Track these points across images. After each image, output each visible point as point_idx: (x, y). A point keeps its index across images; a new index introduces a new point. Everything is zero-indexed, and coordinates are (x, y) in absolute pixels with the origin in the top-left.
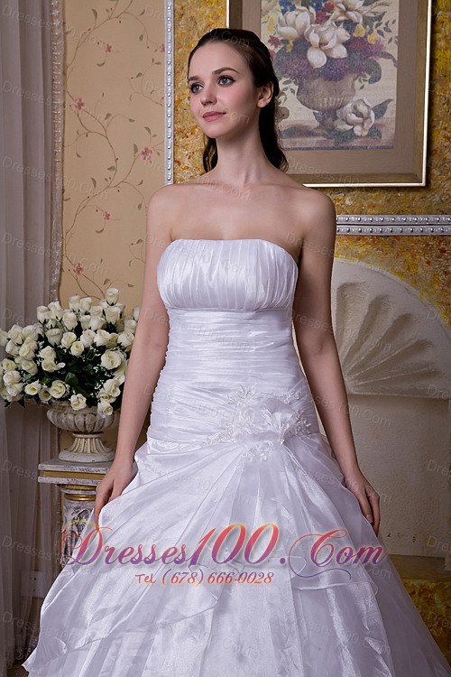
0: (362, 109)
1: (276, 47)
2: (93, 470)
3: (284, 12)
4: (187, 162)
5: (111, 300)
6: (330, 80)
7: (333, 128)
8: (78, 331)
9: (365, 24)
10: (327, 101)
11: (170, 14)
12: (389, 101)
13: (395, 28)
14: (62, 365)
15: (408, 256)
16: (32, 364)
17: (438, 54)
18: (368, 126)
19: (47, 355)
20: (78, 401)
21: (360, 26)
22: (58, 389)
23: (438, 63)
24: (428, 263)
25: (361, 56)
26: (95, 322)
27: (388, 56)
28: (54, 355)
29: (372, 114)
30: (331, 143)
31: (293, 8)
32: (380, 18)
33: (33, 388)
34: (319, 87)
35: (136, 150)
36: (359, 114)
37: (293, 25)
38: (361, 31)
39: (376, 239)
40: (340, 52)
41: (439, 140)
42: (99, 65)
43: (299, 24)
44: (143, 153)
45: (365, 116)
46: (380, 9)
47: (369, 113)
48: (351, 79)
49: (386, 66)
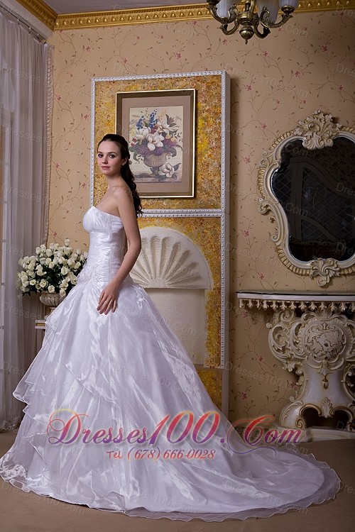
0: (169, 167)
1: (135, 142)
3: (138, 129)
4: (99, 188)
5: (67, 244)
6: (157, 155)
7: (158, 174)
8: (52, 257)
9: (170, 134)
10: (155, 164)
11: (93, 130)
12: (180, 164)
13: (181, 136)
14: (45, 273)
15: (188, 226)
16: (33, 273)
17: (198, 146)
18: (172, 173)
19: (39, 268)
20: (52, 289)
21: (168, 134)
22: (43, 284)
23: (199, 149)
24: (196, 228)
25: (168, 147)
26: (59, 254)
27: (179, 146)
28: (42, 268)
29: (173, 169)
30: (157, 180)
31: (142, 128)
32: (176, 132)
33: (33, 282)
34: (152, 158)
35: (80, 184)
36: (168, 169)
37: (142, 134)
38: (168, 136)
39: (175, 219)
40: (161, 145)
41: (199, 180)
42: (66, 150)
43: (144, 134)
44: (83, 185)
45: (171, 169)
46: (177, 128)
48: (165, 155)
49: (179, 150)
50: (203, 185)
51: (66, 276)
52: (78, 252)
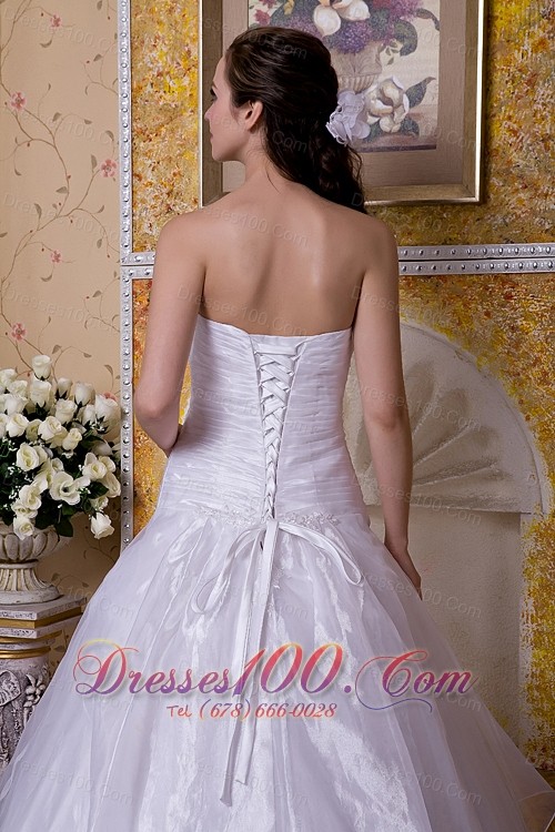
0: (392, 93)
1: (270, 7)
2: (13, 614)
4: (150, 176)
5: (42, 372)
6: (346, 51)
12: (430, 79)
15: (459, 305)
18: (399, 117)
23: (498, 23)
24: (488, 314)
25: (388, 19)
26: (12, 402)
27: (425, 14)
29: (406, 101)
35: (94, 163)
36: (387, 101)
39: (412, 281)
40: (360, 12)
41: (501, 135)
42: (44, 46)
44: (104, 168)
45: (395, 103)
47: (401, 99)
48: (375, 50)
49: (425, 30)
50: (515, 157)
51: (36, 471)
52: (80, 394)
